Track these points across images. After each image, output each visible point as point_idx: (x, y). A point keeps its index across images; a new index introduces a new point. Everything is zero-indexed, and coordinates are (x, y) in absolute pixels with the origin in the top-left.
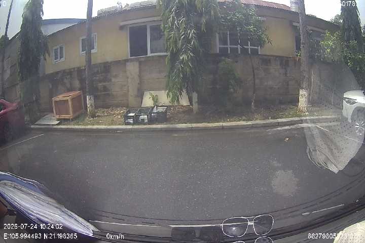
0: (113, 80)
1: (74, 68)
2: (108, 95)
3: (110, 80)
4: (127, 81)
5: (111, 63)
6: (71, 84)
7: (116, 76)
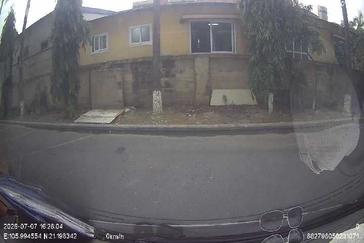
0: (178, 75)
1: (127, 60)
2: (171, 91)
3: (174, 76)
4: (195, 78)
5: (177, 57)
6: (123, 78)
7: (181, 72)
